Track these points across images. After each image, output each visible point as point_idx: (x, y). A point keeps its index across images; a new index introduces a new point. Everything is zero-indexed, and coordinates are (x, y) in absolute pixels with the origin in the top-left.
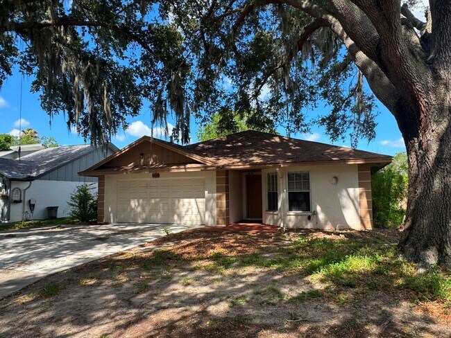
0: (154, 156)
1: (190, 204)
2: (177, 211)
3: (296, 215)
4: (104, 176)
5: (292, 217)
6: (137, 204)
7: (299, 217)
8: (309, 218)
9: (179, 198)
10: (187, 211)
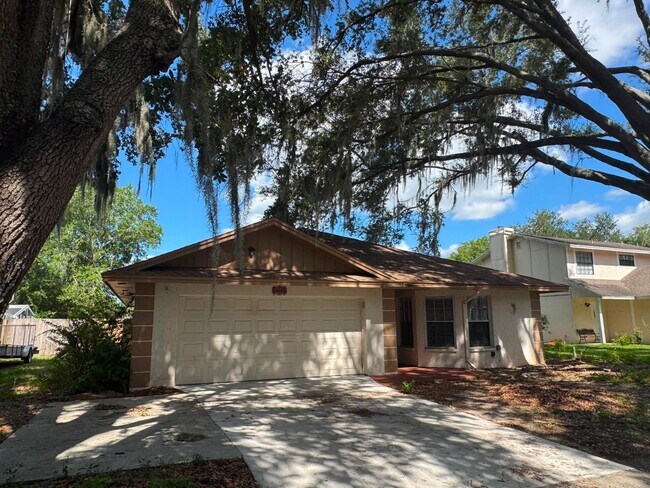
0: (274, 255)
1: (335, 340)
2: (313, 353)
3: (480, 352)
4: (153, 285)
5: (476, 354)
6: (228, 343)
7: (483, 354)
8: (493, 354)
9: (316, 331)
10: (330, 353)
